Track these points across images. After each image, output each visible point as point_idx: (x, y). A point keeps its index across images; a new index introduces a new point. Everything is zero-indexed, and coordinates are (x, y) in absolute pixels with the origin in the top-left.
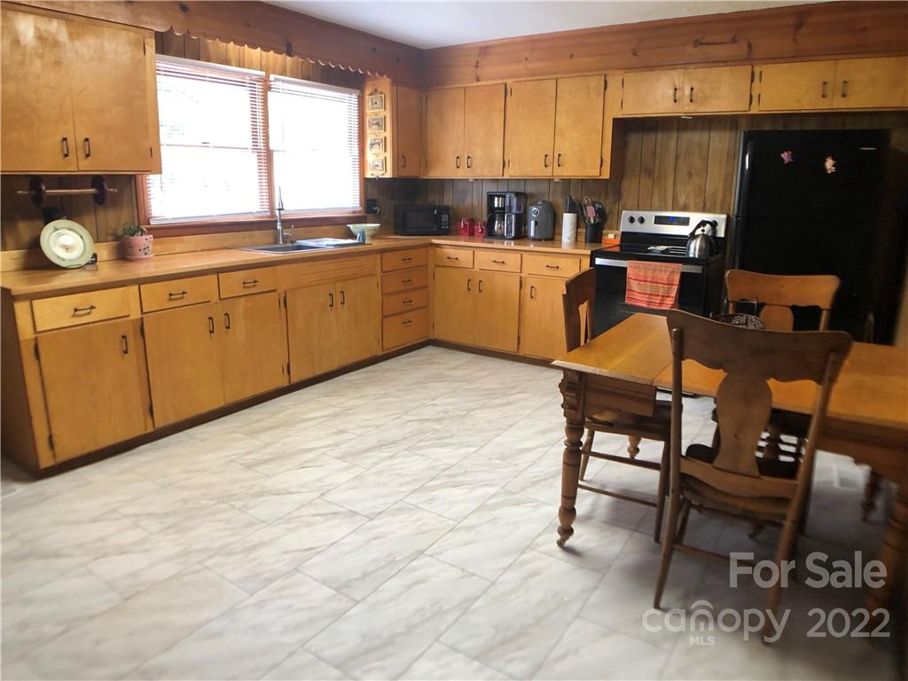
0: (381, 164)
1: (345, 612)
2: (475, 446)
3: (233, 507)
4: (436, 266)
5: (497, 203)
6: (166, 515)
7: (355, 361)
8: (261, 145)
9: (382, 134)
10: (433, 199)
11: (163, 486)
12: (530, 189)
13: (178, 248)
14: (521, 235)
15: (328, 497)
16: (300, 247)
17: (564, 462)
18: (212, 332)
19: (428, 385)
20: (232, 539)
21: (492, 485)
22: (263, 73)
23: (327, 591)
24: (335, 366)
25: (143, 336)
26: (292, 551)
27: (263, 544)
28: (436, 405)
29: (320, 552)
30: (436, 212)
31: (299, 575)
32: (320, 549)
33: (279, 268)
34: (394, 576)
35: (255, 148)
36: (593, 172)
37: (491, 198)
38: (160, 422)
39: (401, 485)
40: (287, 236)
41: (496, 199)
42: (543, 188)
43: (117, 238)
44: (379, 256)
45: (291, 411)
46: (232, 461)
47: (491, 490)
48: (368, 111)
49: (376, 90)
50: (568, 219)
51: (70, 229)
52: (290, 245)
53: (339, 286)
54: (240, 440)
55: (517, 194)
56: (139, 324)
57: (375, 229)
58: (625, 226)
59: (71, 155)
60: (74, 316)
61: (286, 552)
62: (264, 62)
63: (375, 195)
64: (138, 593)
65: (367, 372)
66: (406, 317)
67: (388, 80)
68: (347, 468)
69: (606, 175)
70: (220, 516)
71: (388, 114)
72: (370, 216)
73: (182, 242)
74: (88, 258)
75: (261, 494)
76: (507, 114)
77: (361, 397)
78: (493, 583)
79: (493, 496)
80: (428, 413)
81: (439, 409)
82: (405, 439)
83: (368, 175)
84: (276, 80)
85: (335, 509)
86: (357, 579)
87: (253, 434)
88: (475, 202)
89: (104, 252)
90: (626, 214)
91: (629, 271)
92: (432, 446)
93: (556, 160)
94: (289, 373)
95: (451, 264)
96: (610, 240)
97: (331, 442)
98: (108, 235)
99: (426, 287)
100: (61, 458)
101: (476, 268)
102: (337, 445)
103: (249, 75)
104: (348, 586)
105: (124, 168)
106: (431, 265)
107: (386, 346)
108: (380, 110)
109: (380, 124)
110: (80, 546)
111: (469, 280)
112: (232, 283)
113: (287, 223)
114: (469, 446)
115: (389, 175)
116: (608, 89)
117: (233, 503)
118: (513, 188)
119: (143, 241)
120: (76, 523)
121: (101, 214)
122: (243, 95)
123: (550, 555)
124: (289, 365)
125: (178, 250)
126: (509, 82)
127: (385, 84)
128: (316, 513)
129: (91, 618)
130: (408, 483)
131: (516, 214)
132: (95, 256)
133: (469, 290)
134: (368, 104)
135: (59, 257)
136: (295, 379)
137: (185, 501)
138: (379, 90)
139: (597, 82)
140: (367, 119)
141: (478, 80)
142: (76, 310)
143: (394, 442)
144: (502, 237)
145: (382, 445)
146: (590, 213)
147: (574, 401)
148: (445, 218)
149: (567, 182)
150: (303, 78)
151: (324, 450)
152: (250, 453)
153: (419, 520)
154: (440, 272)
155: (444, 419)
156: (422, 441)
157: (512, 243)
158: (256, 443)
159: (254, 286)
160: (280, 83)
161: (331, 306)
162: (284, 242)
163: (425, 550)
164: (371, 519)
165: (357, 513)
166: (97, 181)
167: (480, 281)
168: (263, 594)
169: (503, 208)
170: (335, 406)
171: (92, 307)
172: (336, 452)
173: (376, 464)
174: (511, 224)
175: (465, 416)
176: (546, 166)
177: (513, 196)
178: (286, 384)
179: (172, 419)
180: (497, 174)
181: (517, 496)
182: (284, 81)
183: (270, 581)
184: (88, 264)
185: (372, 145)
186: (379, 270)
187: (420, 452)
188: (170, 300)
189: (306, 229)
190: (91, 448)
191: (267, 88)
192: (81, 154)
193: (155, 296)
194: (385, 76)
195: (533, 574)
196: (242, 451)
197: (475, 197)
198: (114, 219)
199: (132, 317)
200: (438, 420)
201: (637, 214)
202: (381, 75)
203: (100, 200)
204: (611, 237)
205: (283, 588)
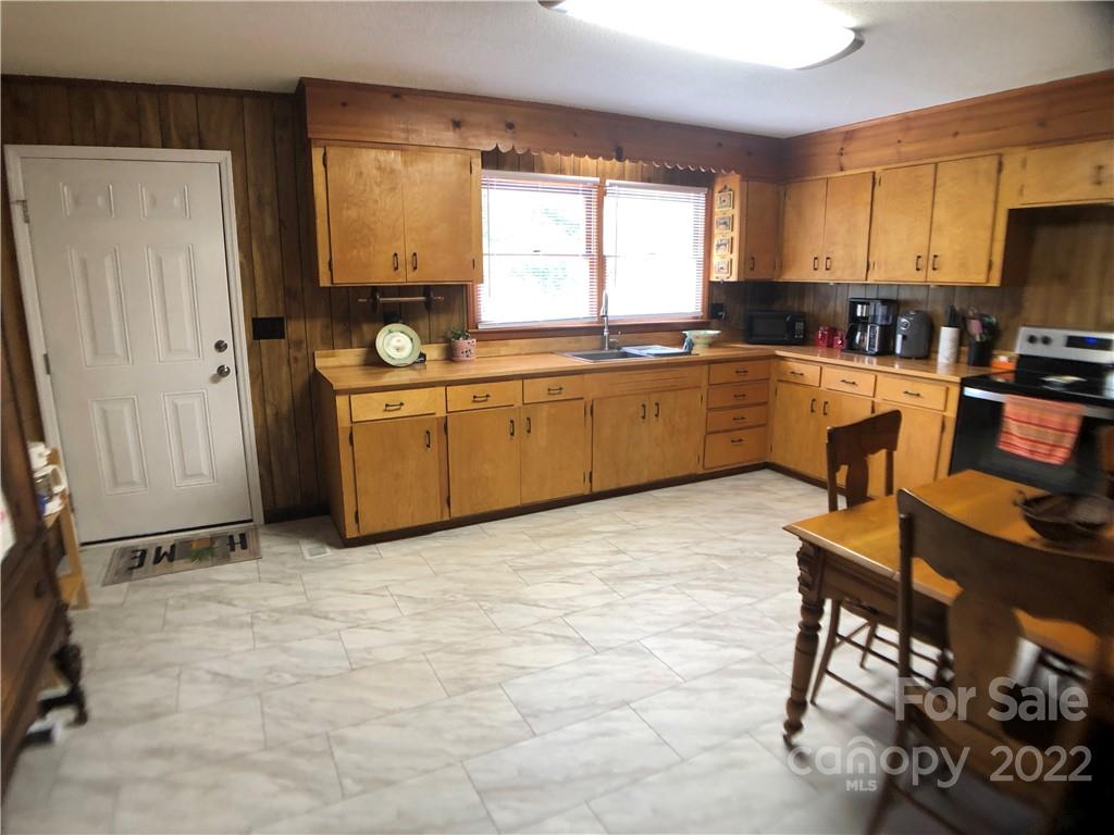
0: (726, 268)
1: (517, 741)
2: (754, 597)
3: (481, 606)
4: (780, 381)
5: (860, 311)
6: (424, 601)
7: (668, 476)
8: (594, 251)
9: (730, 234)
10: (793, 304)
11: (436, 574)
12: (904, 295)
13: (504, 351)
14: (886, 351)
15: (568, 620)
16: (626, 355)
17: (797, 648)
18: (512, 434)
19: (741, 515)
20: (462, 639)
21: (748, 648)
22: (598, 179)
23: (515, 715)
24: (643, 480)
25: (446, 433)
26: (506, 665)
27: (484, 651)
28: (735, 540)
29: (532, 673)
30: (788, 319)
31: (500, 691)
32: (532, 670)
33: (586, 376)
34: (586, 719)
35: (588, 254)
36: (977, 277)
37: (853, 305)
38: (456, 512)
39: (648, 623)
40: (614, 342)
41: (859, 306)
42: (920, 295)
43: (447, 341)
44: (705, 367)
45: (584, 520)
46: (504, 562)
47: (743, 653)
48: (716, 210)
49: (725, 187)
50: (947, 335)
51: (402, 332)
52: (616, 351)
53: (654, 398)
54: (525, 541)
55: (884, 302)
56: (444, 421)
57: (713, 337)
58: (1021, 347)
59: (400, 269)
60: (385, 410)
61: (500, 665)
62: (600, 168)
63: (721, 299)
64: (363, 667)
65: (680, 490)
66: (737, 435)
67: (738, 176)
68: (603, 593)
69: (995, 282)
70: (466, 614)
71: (736, 212)
72: (714, 322)
73: (507, 345)
74: (415, 357)
75: (511, 601)
76: (875, 208)
77: (660, 517)
78: (683, 760)
79: (743, 661)
80: (722, 548)
81: (739, 545)
82: (680, 573)
83: (713, 279)
84: (611, 185)
85: (570, 633)
86: (549, 712)
87: (536, 538)
88: (839, 309)
89: (434, 352)
90: (1024, 332)
91: (1009, 410)
92: (707, 587)
93: (931, 262)
94: (591, 481)
95: (796, 380)
96: (1004, 363)
97: (604, 561)
98: (438, 337)
99: (765, 403)
100: (364, 532)
101: (823, 387)
102: (609, 565)
103: (585, 183)
104: (535, 716)
105: (449, 278)
106: (774, 378)
107: (707, 465)
108: (729, 209)
109: (729, 224)
110: (344, 613)
111: (814, 400)
112: (537, 390)
113: (614, 329)
114: (747, 596)
115: (733, 278)
116: (1004, 172)
117: (482, 603)
118: (884, 294)
119: (464, 344)
120: (353, 592)
121: (434, 318)
122: (578, 202)
123: (768, 748)
124: (591, 473)
125: (503, 353)
126: (878, 169)
127: (734, 181)
128: (548, 632)
129: (319, 677)
130: (656, 624)
131: (881, 326)
132: (422, 355)
133: (812, 411)
134: (717, 203)
135: (390, 356)
136: (597, 488)
137: (445, 592)
138: (729, 187)
139: (988, 164)
140: (716, 218)
141: (842, 169)
142: (387, 405)
143: (668, 575)
144: (864, 353)
145: (654, 575)
146: (975, 327)
147: (809, 579)
148: (799, 326)
149: (950, 290)
150: (642, 181)
151: (592, 568)
152: (524, 556)
153: (645, 667)
154: (783, 387)
155: (736, 558)
156: (698, 579)
157: (875, 360)
158: (536, 547)
159: (559, 393)
160: (616, 188)
161: (644, 417)
162: (610, 348)
163: (632, 701)
164: (597, 653)
165: (587, 643)
166: (426, 290)
167: (826, 403)
168: (458, 700)
169: (866, 318)
170: (628, 523)
171: (402, 404)
172: (602, 573)
173: (633, 595)
174: (874, 336)
175: (761, 559)
176: (918, 269)
177: (879, 304)
178: (587, 492)
179: (468, 512)
180: (859, 277)
181: (770, 668)
182: (620, 186)
183: (472, 688)
184: (415, 363)
185: (719, 246)
186: (704, 383)
187: (687, 592)
188: (475, 401)
189: (636, 335)
190: (390, 527)
191: (602, 193)
192: (410, 267)
193: (460, 398)
194: (733, 172)
195: (732, 765)
196: (517, 553)
197: (838, 303)
198: (443, 323)
199: (438, 415)
200: (728, 559)
201: (1040, 333)
202: (728, 170)
203: (429, 306)
204: (1003, 360)
205: (477, 700)
